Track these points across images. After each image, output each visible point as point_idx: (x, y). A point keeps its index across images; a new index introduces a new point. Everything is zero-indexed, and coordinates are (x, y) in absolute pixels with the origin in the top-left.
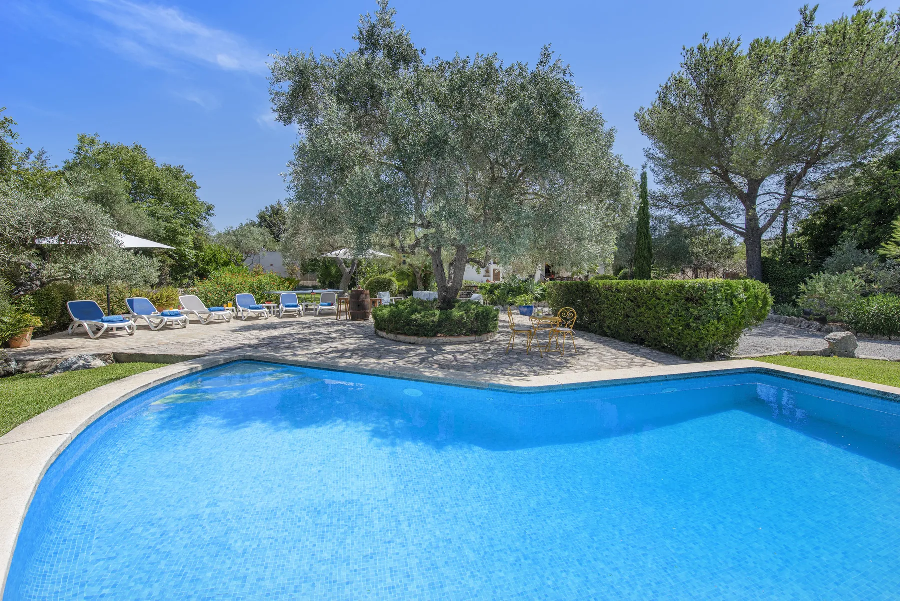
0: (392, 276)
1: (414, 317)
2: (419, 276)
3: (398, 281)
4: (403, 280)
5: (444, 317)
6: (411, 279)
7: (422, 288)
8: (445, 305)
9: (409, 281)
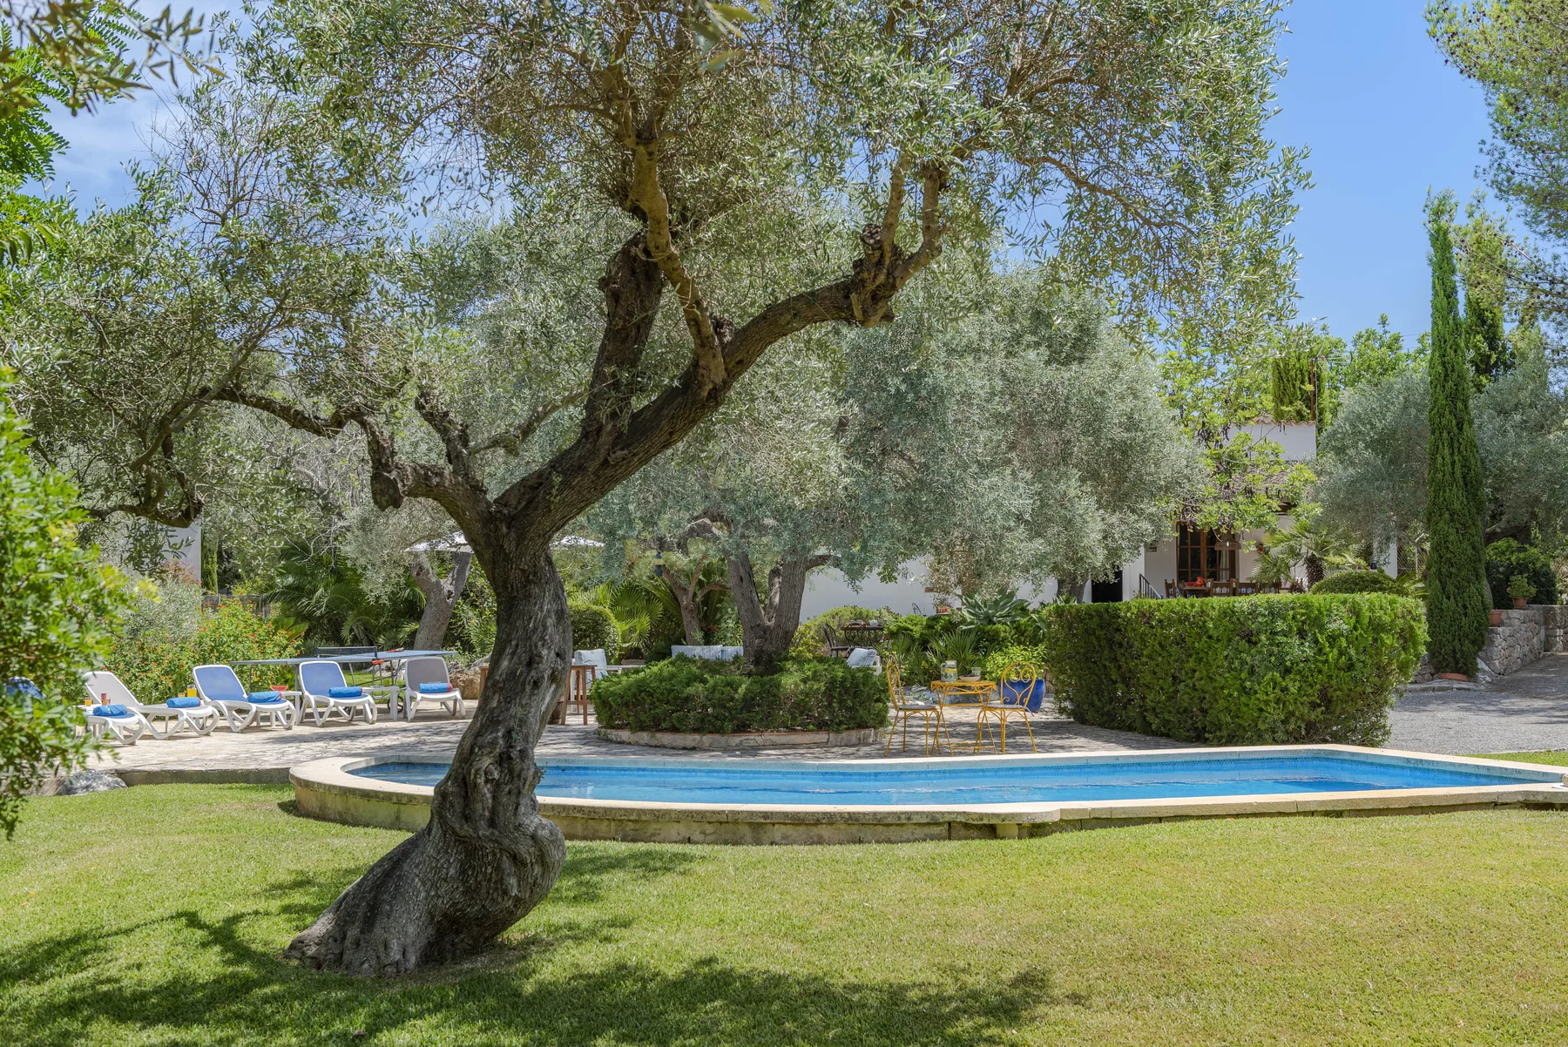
0: (596, 602)
1: (690, 690)
2: (685, 601)
3: (619, 617)
4: (631, 614)
5: (757, 688)
6: (659, 609)
7: (699, 635)
8: (761, 668)
9: (650, 613)
